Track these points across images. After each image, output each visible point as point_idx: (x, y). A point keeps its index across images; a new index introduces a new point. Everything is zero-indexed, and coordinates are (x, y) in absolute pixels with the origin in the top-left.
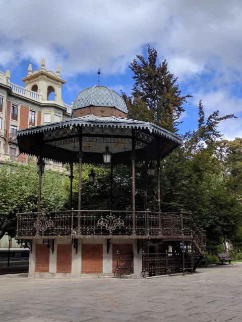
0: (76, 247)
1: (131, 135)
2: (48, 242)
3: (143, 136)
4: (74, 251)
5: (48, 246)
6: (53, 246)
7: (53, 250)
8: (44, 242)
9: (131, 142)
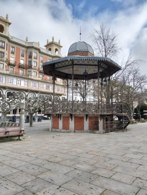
0: (72, 118)
1: (97, 64)
2: (59, 115)
3: (103, 65)
4: (70, 119)
5: (59, 117)
6: (61, 117)
7: (61, 119)
8: (56, 115)
9: (97, 68)
